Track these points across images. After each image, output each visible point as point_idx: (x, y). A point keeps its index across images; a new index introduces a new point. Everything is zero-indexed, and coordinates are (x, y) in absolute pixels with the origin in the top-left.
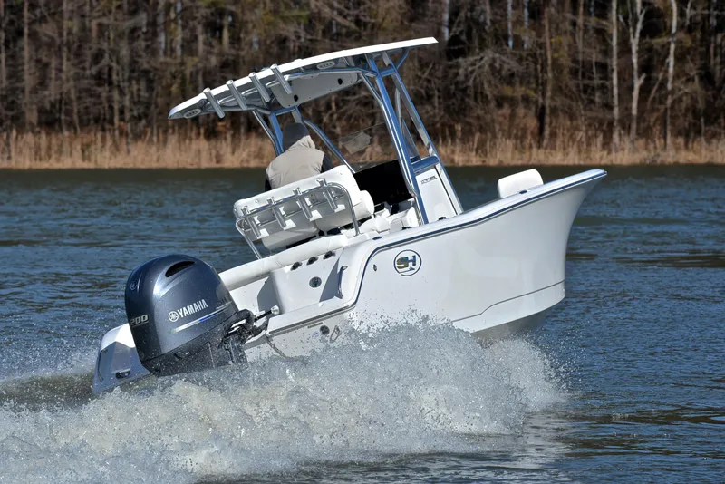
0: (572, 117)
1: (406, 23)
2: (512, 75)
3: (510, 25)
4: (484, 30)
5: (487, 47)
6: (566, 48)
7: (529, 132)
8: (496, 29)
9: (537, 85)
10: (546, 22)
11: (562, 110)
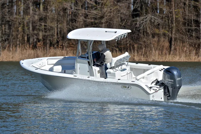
0: (183, 42)
1: (116, 3)
2: (159, 24)
3: (158, 4)
4: (148, 6)
5: (149, 13)
6: (181, 14)
7: (165, 48)
8: (152, 6)
9: (169, 29)
10: (173, 3)
11: (179, 39)
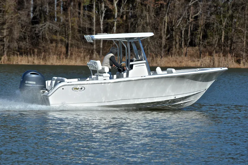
0: (78, 48)
1: (16, 11)
2: (56, 31)
3: (56, 13)
4: (46, 15)
5: (47, 21)
6: (77, 22)
7: (62, 53)
8: (50, 14)
9: (66, 35)
10: (69, 12)
11: (75, 45)
